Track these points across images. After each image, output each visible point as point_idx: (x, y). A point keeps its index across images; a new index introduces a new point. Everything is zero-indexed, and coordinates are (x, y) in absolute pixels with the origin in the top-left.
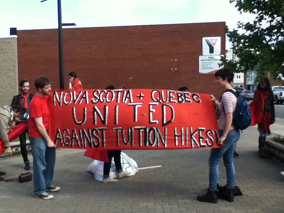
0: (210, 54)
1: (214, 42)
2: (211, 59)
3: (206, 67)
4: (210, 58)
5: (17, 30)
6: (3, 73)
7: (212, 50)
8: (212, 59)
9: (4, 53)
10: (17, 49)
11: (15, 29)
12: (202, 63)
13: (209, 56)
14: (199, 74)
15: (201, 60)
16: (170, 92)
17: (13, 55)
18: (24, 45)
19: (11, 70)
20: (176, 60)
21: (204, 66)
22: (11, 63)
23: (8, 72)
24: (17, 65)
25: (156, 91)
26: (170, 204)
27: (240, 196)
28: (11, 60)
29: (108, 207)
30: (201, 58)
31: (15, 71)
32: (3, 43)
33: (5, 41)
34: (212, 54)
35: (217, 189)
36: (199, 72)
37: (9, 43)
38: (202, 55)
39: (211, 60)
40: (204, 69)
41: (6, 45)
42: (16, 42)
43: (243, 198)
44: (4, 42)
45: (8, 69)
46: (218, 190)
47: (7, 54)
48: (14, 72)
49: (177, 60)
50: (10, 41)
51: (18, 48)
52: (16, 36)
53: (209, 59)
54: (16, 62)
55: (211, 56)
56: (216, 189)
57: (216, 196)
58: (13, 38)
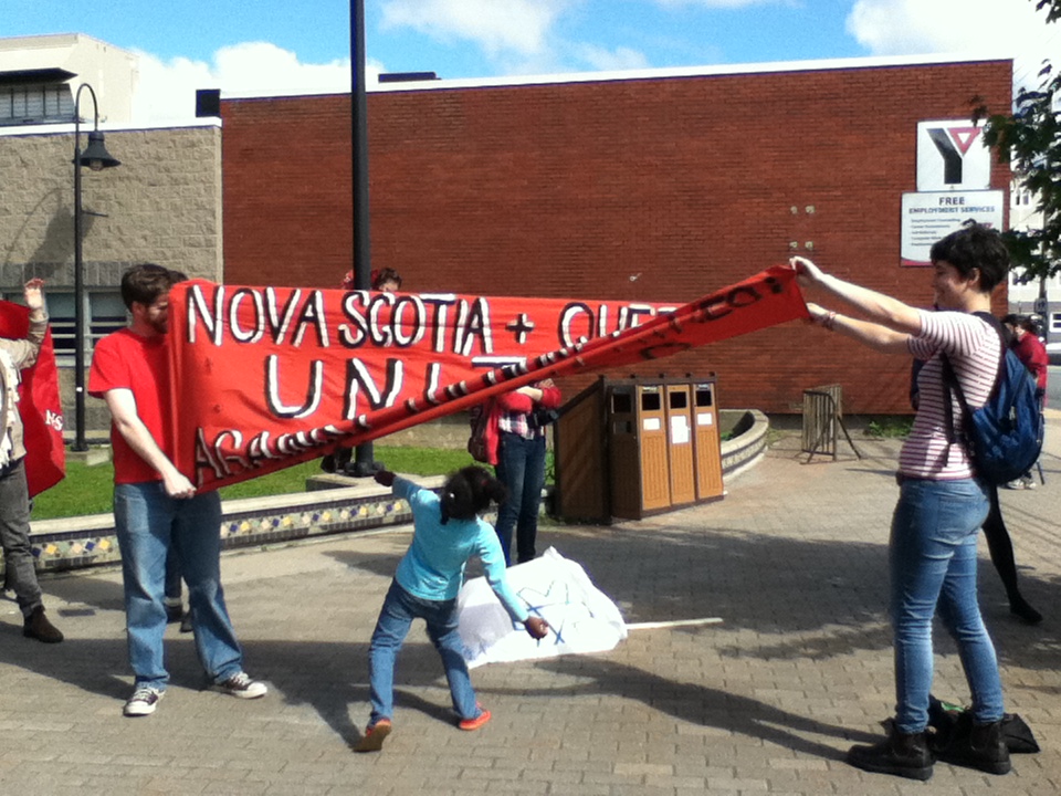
0: (948, 187)
1: (964, 137)
2: (949, 206)
3: (930, 235)
4: (948, 200)
5: (222, 96)
6: (169, 254)
7: (954, 172)
8: (953, 206)
9: (175, 182)
10: (223, 167)
11: (216, 92)
12: (913, 221)
13: (941, 195)
14: (903, 263)
15: (911, 211)
16: (631, 312)
17: (206, 190)
18: (246, 154)
19: (199, 245)
20: (810, 209)
21: (921, 233)
22: (197, 217)
23: (185, 249)
24: (219, 225)
25: (580, 309)
26: (735, 774)
27: (1029, 757)
28: (200, 207)
29: (492, 772)
30: (909, 201)
31: (211, 249)
32: (171, 144)
33: (177, 138)
34: (957, 186)
35: (930, 724)
36: (900, 258)
37: (193, 145)
38: (915, 189)
39: (951, 210)
40: (920, 247)
41: (181, 153)
42: (218, 140)
43: (1039, 765)
44: (174, 141)
45: (187, 242)
46: (932, 729)
47: (186, 187)
48: (208, 251)
49: (816, 209)
50: (195, 140)
51: (223, 163)
52: (216, 121)
53: (944, 205)
54: (217, 215)
55: (952, 195)
56: (925, 724)
57: (924, 751)
58: (206, 127)
